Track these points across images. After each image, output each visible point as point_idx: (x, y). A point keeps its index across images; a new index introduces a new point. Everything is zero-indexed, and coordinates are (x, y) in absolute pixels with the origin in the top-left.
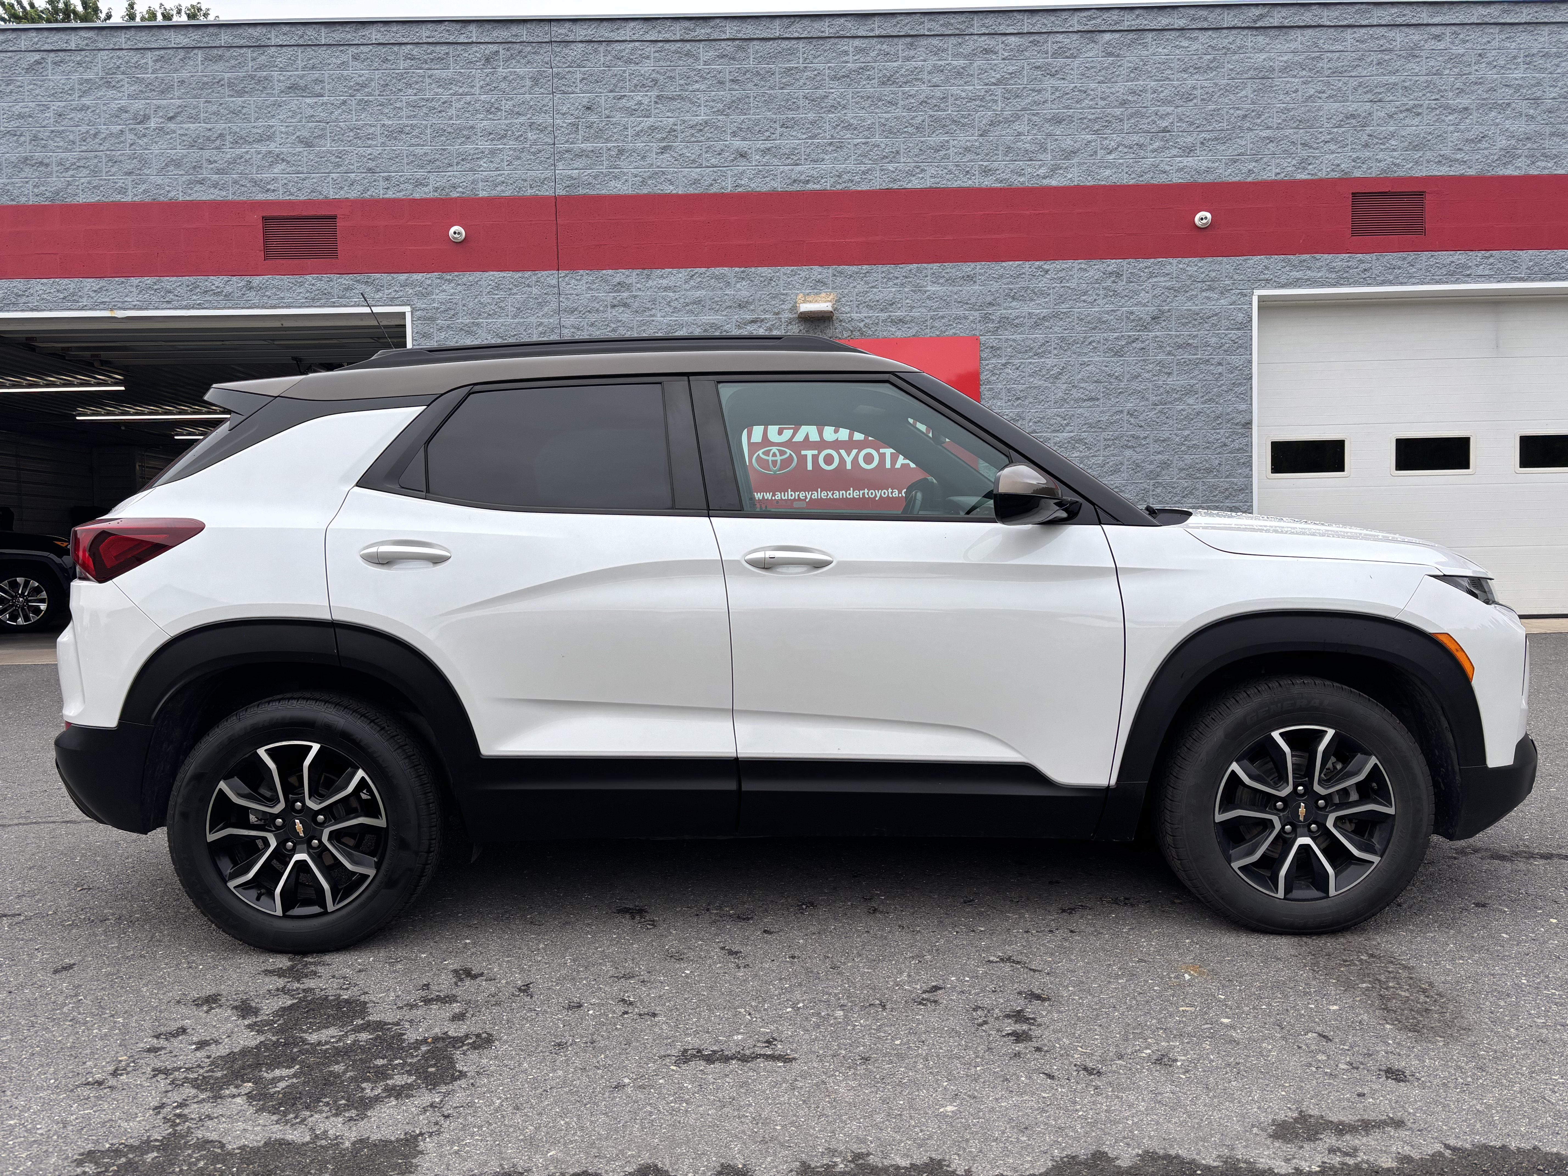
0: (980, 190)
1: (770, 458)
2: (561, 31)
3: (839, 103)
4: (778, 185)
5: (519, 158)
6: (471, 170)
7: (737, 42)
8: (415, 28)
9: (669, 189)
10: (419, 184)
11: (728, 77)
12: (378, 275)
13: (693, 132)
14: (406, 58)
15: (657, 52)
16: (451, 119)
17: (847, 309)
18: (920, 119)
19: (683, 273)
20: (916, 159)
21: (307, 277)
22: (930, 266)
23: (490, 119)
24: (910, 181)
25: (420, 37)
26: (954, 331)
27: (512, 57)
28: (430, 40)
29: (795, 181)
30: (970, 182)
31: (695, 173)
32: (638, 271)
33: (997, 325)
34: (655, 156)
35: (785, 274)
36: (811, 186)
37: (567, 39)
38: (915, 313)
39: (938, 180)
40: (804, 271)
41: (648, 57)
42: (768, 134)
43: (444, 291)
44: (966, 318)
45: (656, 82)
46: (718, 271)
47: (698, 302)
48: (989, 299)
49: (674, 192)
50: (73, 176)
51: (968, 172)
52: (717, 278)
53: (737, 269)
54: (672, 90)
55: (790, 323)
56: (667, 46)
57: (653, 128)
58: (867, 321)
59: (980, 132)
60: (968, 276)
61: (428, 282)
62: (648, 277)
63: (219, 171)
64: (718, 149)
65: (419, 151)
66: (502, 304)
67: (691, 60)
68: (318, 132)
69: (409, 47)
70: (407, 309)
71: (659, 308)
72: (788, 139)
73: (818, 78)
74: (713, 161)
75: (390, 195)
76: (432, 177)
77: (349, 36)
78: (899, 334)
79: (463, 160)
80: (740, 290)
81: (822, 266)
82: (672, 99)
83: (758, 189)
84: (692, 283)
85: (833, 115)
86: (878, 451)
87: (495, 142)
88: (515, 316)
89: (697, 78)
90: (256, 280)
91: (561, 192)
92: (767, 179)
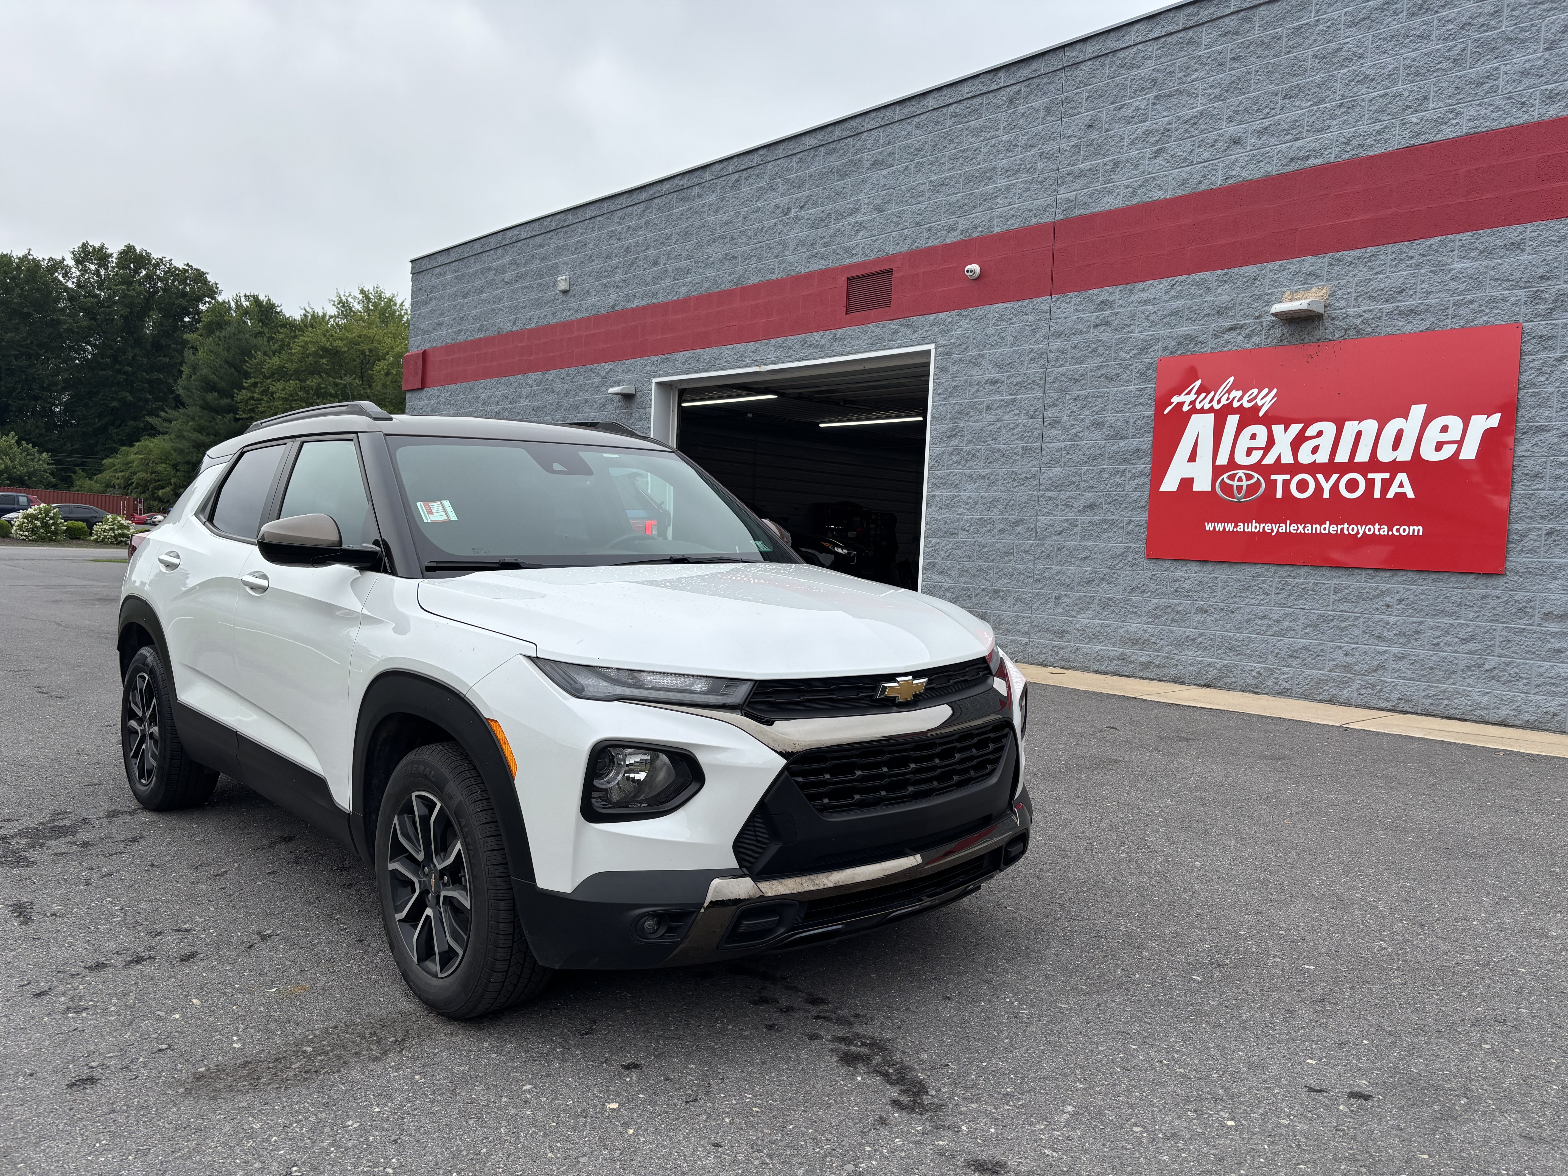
0: (1539, 125)
1: (1235, 483)
2: (1072, 55)
3: (1354, 53)
4: (1273, 168)
5: (1028, 190)
6: (991, 209)
7: (1242, 14)
8: (959, 88)
9: (1158, 195)
10: (951, 229)
11: (1229, 56)
12: (915, 318)
13: (1187, 127)
14: (952, 117)
15: (1159, 49)
16: (979, 164)
17: (1343, 303)
18: (1460, 47)
19: (1165, 283)
20: (1450, 101)
21: (870, 325)
22: (1459, 236)
23: (1009, 157)
24: (1440, 131)
25: (962, 95)
26: (1485, 318)
27: (1031, 92)
28: (969, 96)
29: (1292, 160)
30: (1526, 116)
31: (1184, 173)
32: (1121, 287)
33: (1551, 306)
34: (1147, 162)
35: (1271, 271)
36: (1312, 162)
37: (1077, 60)
38: (1432, 300)
39: (1478, 123)
40: (1294, 265)
41: (1150, 57)
42: (1267, 110)
43: (961, 327)
44: (1505, 300)
45: (1154, 81)
46: (1198, 276)
47: (1176, 313)
48: (1541, 271)
49: (1162, 197)
50: (748, 264)
51: (1524, 103)
52: (1197, 284)
53: (1219, 272)
54: (1171, 86)
55: (1273, 327)
56: (1169, 39)
57: (1148, 133)
58: (1366, 316)
59: (1546, 45)
60: (1513, 244)
61: (950, 319)
62: (1131, 291)
63: (826, 245)
64: (1211, 141)
65: (953, 199)
66: (1004, 335)
67: (1193, 48)
68: (887, 198)
69: (954, 106)
70: (932, 347)
71: (1138, 323)
72: (1290, 111)
73: (1332, 29)
74: (1206, 155)
75: (930, 243)
76: (961, 221)
77: (914, 109)
78: (1408, 329)
79: (984, 201)
80: (1220, 294)
81: (1316, 255)
82: (1171, 96)
83: (1250, 178)
84: (1173, 293)
85: (1345, 70)
86: (1365, 477)
87: (1010, 178)
88: (1012, 345)
89: (1197, 66)
90: (840, 332)
91: (1060, 217)
92: (1262, 164)
